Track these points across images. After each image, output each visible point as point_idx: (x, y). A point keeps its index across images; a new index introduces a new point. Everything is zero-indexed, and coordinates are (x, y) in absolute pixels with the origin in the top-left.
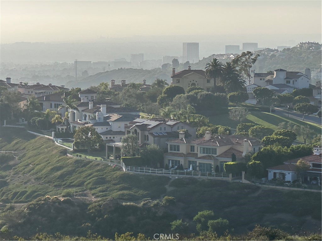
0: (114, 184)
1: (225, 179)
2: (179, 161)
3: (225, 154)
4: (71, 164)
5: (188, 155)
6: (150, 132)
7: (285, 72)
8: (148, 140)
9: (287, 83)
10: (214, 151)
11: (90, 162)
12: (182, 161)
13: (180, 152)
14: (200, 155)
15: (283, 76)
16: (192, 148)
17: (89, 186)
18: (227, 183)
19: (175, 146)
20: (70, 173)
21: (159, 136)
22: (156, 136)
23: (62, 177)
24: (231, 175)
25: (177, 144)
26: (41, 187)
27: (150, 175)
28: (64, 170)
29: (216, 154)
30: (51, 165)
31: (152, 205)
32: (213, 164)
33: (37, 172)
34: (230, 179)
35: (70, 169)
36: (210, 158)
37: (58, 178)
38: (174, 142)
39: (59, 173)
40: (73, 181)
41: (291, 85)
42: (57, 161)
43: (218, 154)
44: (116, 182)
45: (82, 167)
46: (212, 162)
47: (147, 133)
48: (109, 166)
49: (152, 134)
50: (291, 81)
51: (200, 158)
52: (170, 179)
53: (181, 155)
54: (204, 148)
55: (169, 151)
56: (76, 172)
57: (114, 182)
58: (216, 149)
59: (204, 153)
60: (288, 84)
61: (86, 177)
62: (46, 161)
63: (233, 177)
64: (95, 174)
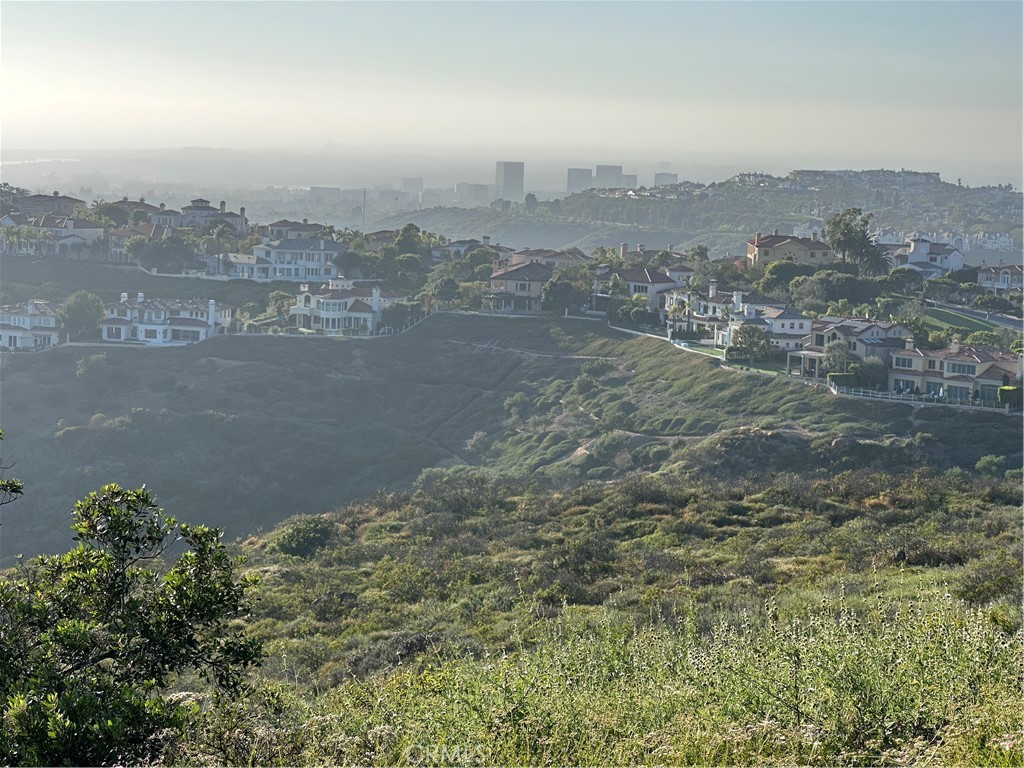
0: (828, 413)
1: (997, 410)
2: (913, 382)
3: (987, 374)
4: (741, 380)
5: (926, 373)
6: (860, 337)
7: (928, 245)
8: (855, 349)
9: (931, 259)
10: (972, 369)
11: (771, 379)
12: (918, 382)
13: (913, 368)
14: (946, 375)
15: (925, 249)
16: (932, 364)
17: (790, 414)
18: (1003, 416)
19: (904, 360)
20: (746, 394)
21: (872, 344)
22: (869, 345)
23: (733, 399)
24: (1007, 405)
25: (910, 357)
26: (704, 413)
27: (880, 402)
28: (734, 389)
29: (974, 373)
30: (704, 382)
31: (904, 445)
32: (971, 387)
33: (682, 392)
34: (1006, 410)
35: (743, 388)
36: (966, 379)
37: (729, 401)
38: (902, 355)
39: (726, 393)
40: (756, 406)
41: (938, 263)
42: (711, 377)
43: (977, 374)
44: (831, 409)
45: (761, 385)
46: (970, 386)
47: (853, 339)
48: (807, 386)
49: (861, 341)
50: (939, 258)
51: (949, 379)
52: (913, 408)
53: (915, 373)
54: (954, 365)
55: (894, 366)
56: (755, 393)
57: (827, 410)
58: (974, 367)
59: (954, 371)
60: (934, 263)
61: (777, 400)
62: (689, 375)
63: (1010, 407)
64: (789, 397)
